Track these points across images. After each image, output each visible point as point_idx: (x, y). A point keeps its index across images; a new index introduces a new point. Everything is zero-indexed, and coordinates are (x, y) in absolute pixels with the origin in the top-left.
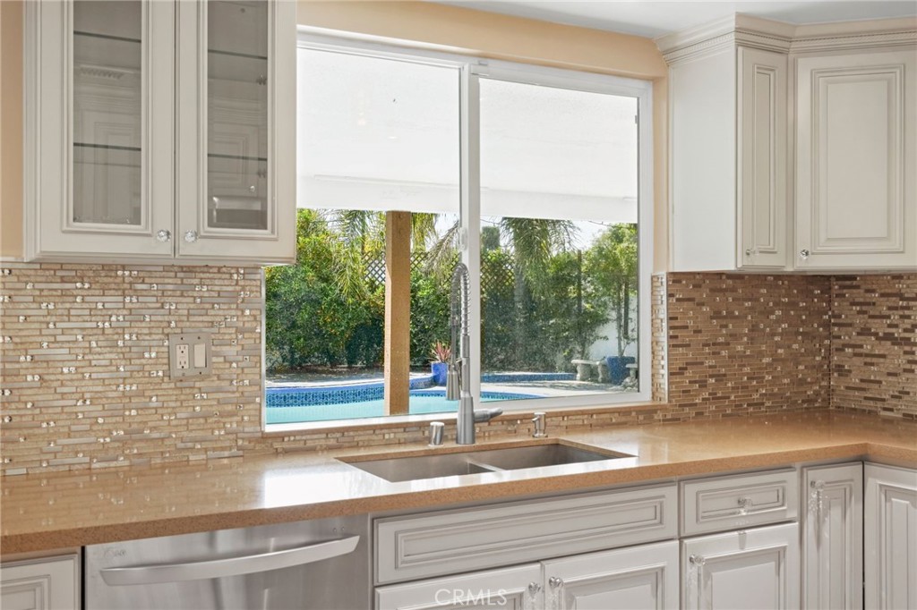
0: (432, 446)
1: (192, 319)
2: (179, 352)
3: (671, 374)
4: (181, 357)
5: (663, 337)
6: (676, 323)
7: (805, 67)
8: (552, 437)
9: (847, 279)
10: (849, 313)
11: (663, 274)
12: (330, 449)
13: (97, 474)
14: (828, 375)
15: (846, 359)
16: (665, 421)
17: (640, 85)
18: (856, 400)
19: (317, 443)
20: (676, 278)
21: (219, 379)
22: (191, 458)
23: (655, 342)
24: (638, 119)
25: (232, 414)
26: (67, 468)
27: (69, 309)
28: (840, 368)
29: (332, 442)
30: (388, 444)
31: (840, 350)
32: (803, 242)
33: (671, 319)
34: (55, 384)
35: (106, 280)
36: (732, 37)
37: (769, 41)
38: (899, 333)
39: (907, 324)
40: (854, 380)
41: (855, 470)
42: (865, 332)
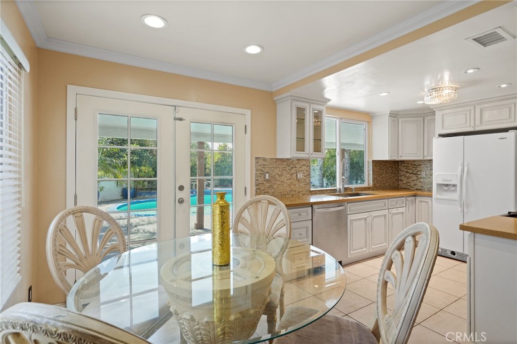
0: (337, 193)
1: (300, 169)
2: (298, 175)
3: (373, 180)
5: (371, 172)
6: (374, 170)
7: (400, 120)
8: (356, 192)
9: (403, 162)
10: (403, 169)
11: (371, 161)
14: (398, 181)
15: (402, 178)
16: (372, 190)
17: (366, 123)
18: (404, 186)
19: (318, 193)
20: (374, 161)
21: (304, 180)
22: (300, 195)
23: (369, 174)
24: (365, 129)
25: (306, 187)
28: (401, 180)
29: (320, 192)
31: (401, 176)
32: (400, 155)
36: (388, 115)
37: (394, 115)
38: (415, 172)
39: (417, 171)
40: (404, 182)
41: (414, 198)
42: (407, 172)
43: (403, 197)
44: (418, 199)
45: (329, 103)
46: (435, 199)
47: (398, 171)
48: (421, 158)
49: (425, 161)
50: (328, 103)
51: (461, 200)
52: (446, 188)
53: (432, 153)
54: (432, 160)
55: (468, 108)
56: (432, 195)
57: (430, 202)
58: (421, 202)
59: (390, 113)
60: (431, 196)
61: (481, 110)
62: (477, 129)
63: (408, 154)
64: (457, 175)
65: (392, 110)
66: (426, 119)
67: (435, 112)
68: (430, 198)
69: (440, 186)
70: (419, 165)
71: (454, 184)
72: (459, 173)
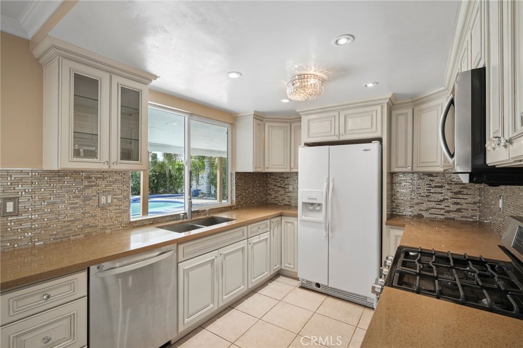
0: (180, 221)
1: (107, 188)
2: (102, 198)
3: (236, 197)
4: (103, 200)
5: (234, 188)
6: (237, 184)
7: (267, 124)
8: (211, 216)
9: (271, 174)
10: (272, 181)
11: (234, 172)
12: (151, 224)
13: (72, 241)
14: (267, 196)
15: (271, 192)
16: (235, 209)
17: (229, 125)
18: (273, 201)
19: (147, 223)
20: (237, 173)
21: (115, 205)
22: (106, 231)
23: (232, 189)
24: (227, 133)
25: (120, 217)
26: (60, 240)
27: (61, 186)
28: (269, 194)
29: (151, 222)
30: (167, 221)
31: (270, 190)
32: (266, 166)
33: (236, 183)
34: (56, 212)
35: (76, 176)
36: (253, 116)
37: (260, 118)
38: (283, 186)
39: (284, 184)
40: (273, 197)
41: (280, 218)
42: (275, 185)
43: (267, 219)
44: (284, 219)
45: (154, 83)
46: (300, 220)
47: (267, 184)
48: (288, 170)
49: (292, 173)
50: (153, 81)
51: (326, 223)
52: (312, 208)
53: (298, 165)
54: (297, 173)
55: (333, 114)
56: (297, 214)
57: (296, 222)
58: (286, 222)
59: (254, 115)
60: (296, 216)
61: (345, 117)
62: (342, 138)
63: (275, 165)
64: (322, 192)
65: (256, 110)
66: (293, 125)
67: (301, 118)
68: (296, 219)
69: (305, 204)
70: (287, 178)
71: (319, 203)
72: (324, 190)
